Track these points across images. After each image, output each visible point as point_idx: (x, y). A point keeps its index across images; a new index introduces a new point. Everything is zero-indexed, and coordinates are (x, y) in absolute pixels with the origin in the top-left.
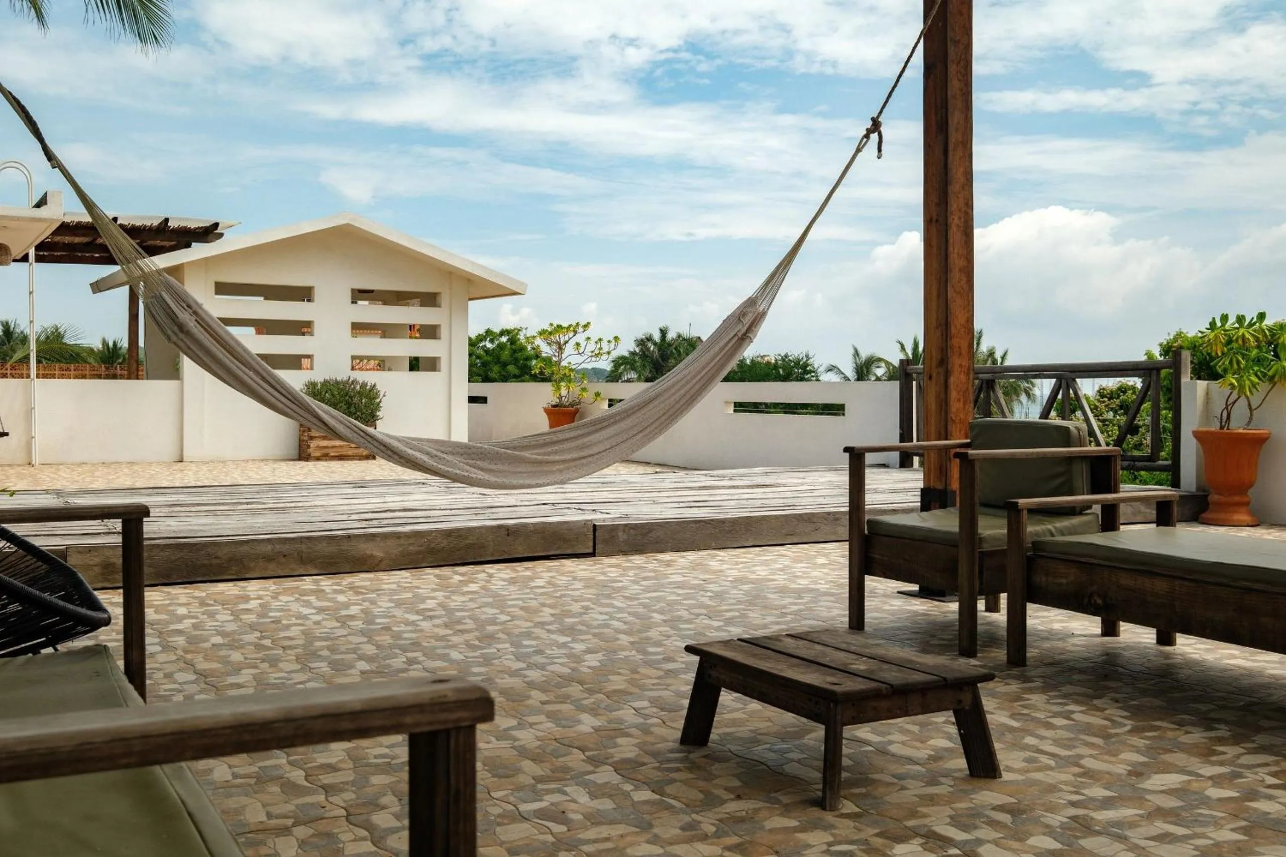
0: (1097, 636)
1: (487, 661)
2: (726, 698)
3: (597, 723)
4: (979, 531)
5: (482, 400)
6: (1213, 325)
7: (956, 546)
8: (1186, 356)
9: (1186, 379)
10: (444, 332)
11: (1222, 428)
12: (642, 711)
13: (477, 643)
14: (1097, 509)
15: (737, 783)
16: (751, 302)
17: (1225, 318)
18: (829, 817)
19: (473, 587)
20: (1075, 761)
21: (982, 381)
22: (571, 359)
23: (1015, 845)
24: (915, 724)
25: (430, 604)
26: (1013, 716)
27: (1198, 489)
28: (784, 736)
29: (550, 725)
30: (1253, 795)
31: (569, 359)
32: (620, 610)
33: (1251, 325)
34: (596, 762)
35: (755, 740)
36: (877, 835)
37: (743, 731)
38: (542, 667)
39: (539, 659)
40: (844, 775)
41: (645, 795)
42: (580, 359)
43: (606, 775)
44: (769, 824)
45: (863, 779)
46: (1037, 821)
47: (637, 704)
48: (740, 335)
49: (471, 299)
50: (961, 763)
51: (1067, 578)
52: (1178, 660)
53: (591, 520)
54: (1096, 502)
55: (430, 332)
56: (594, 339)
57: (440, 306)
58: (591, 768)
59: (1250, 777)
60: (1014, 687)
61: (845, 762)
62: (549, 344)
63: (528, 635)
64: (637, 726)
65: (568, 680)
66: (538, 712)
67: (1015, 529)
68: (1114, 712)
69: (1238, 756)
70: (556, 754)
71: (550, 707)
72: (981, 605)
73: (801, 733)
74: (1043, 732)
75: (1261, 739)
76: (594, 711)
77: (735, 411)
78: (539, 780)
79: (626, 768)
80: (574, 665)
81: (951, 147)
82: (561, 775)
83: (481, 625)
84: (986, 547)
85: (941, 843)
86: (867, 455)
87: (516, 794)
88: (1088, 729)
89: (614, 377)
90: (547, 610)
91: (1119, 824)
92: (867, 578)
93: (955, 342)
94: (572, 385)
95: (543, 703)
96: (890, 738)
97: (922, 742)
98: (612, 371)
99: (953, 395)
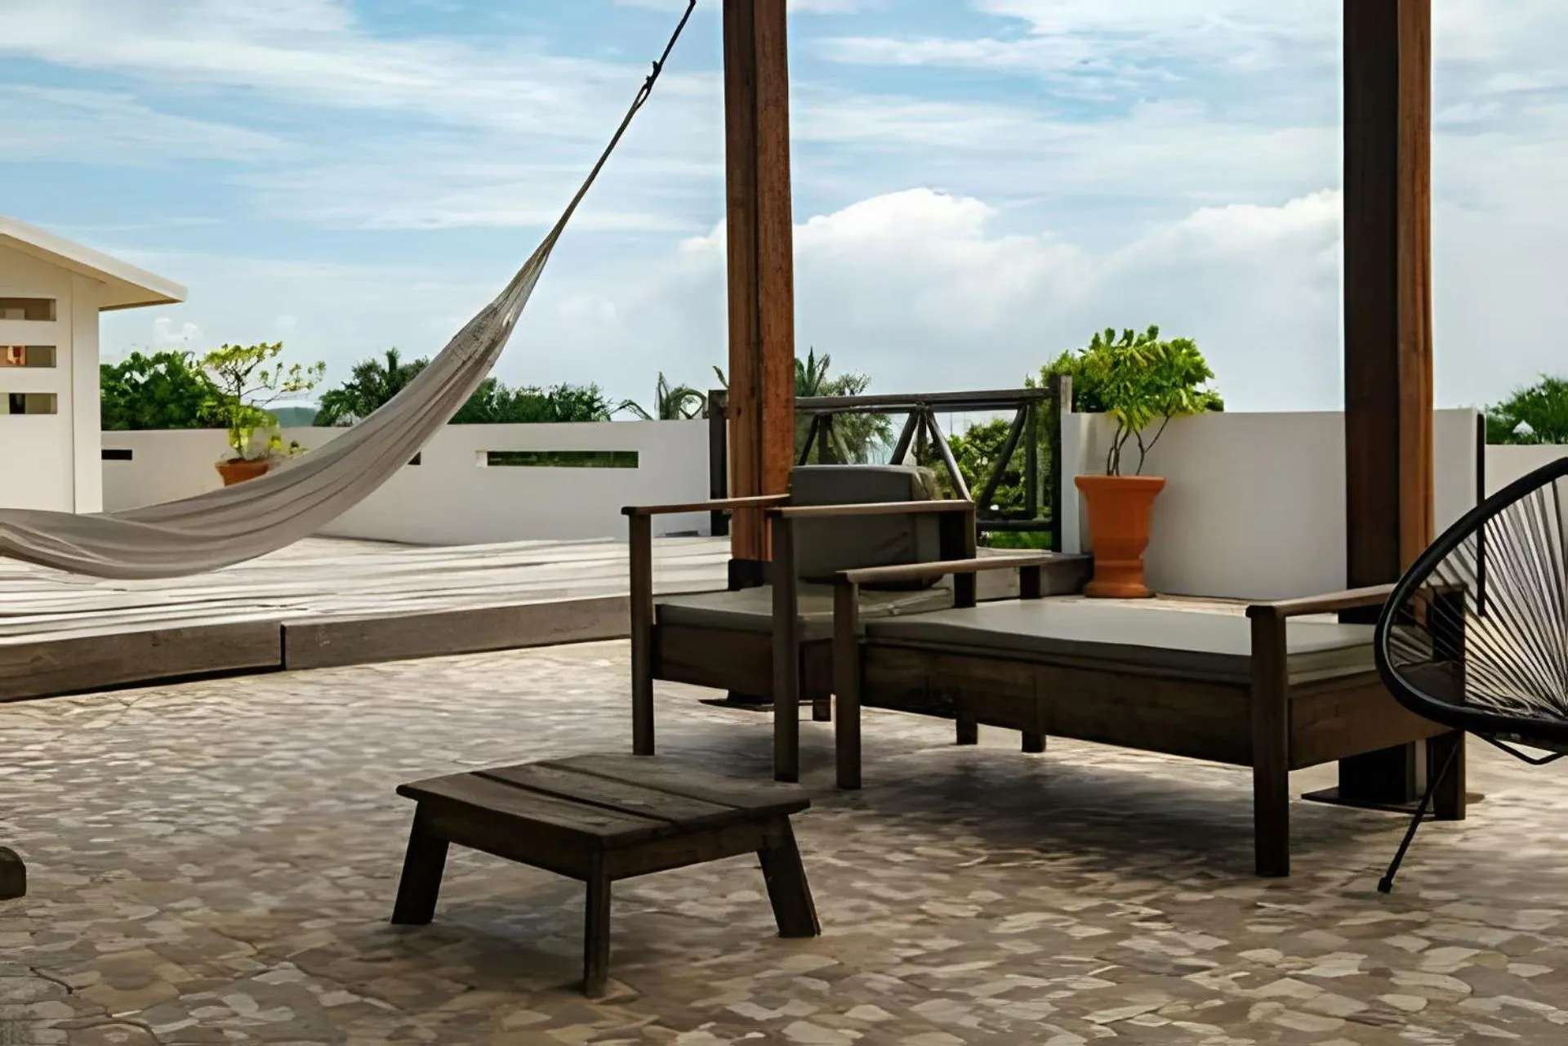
0: (952, 744)
1: (116, 825)
2: (458, 856)
3: (274, 902)
4: (800, 614)
5: (126, 455)
6: (1096, 343)
7: (770, 634)
8: (1067, 383)
9: (1066, 411)
10: (61, 356)
11: (1109, 473)
12: (340, 882)
13: (101, 802)
14: (949, 580)
15: (467, 970)
16: (492, 312)
17: (1110, 334)
18: (592, 1005)
19: (99, 723)
20: (912, 906)
21: (817, 417)
22: (253, 394)
23: (834, 1019)
24: (711, 872)
25: (33, 750)
26: (839, 855)
27: (1083, 553)
28: (535, 903)
29: (207, 910)
30: (1126, 931)
31: (255, 395)
32: (318, 743)
33: (1140, 342)
34: (271, 958)
35: (496, 909)
36: (655, 1023)
37: (480, 898)
38: (196, 830)
39: (195, 819)
40: (613, 947)
41: (342, 996)
42: (267, 394)
43: (284, 974)
44: (508, 1022)
45: (642, 951)
46: (861, 986)
47: (335, 873)
48: (477, 356)
49: (102, 309)
50: (769, 920)
51: (910, 670)
52: (1047, 769)
53: (278, 621)
54: (948, 570)
55: (41, 357)
56: (288, 366)
57: (54, 320)
58: (262, 967)
59: (1125, 908)
60: (844, 816)
61: (615, 929)
62: (223, 374)
63: (181, 786)
64: (330, 903)
65: (235, 846)
66: (190, 893)
67: (845, 609)
68: (967, 841)
69: (1111, 884)
70: (213, 951)
71: (203, 886)
72: (805, 713)
73: (561, 896)
74: (878, 872)
75: (1141, 861)
76: (270, 887)
77: (490, 463)
78: (184, 989)
79: (314, 963)
80: (245, 824)
81: (760, 105)
82: (221, 978)
83: (109, 774)
84: (809, 635)
85: (737, 1026)
86: (654, 517)
87: (148, 1013)
88: (933, 864)
89: (324, 419)
90: (210, 750)
91: (961, 981)
92: (655, 682)
93: (770, 365)
94: (257, 430)
95: (198, 880)
96: (681, 893)
97: (724, 896)
98: (321, 412)
99: (768, 435)
